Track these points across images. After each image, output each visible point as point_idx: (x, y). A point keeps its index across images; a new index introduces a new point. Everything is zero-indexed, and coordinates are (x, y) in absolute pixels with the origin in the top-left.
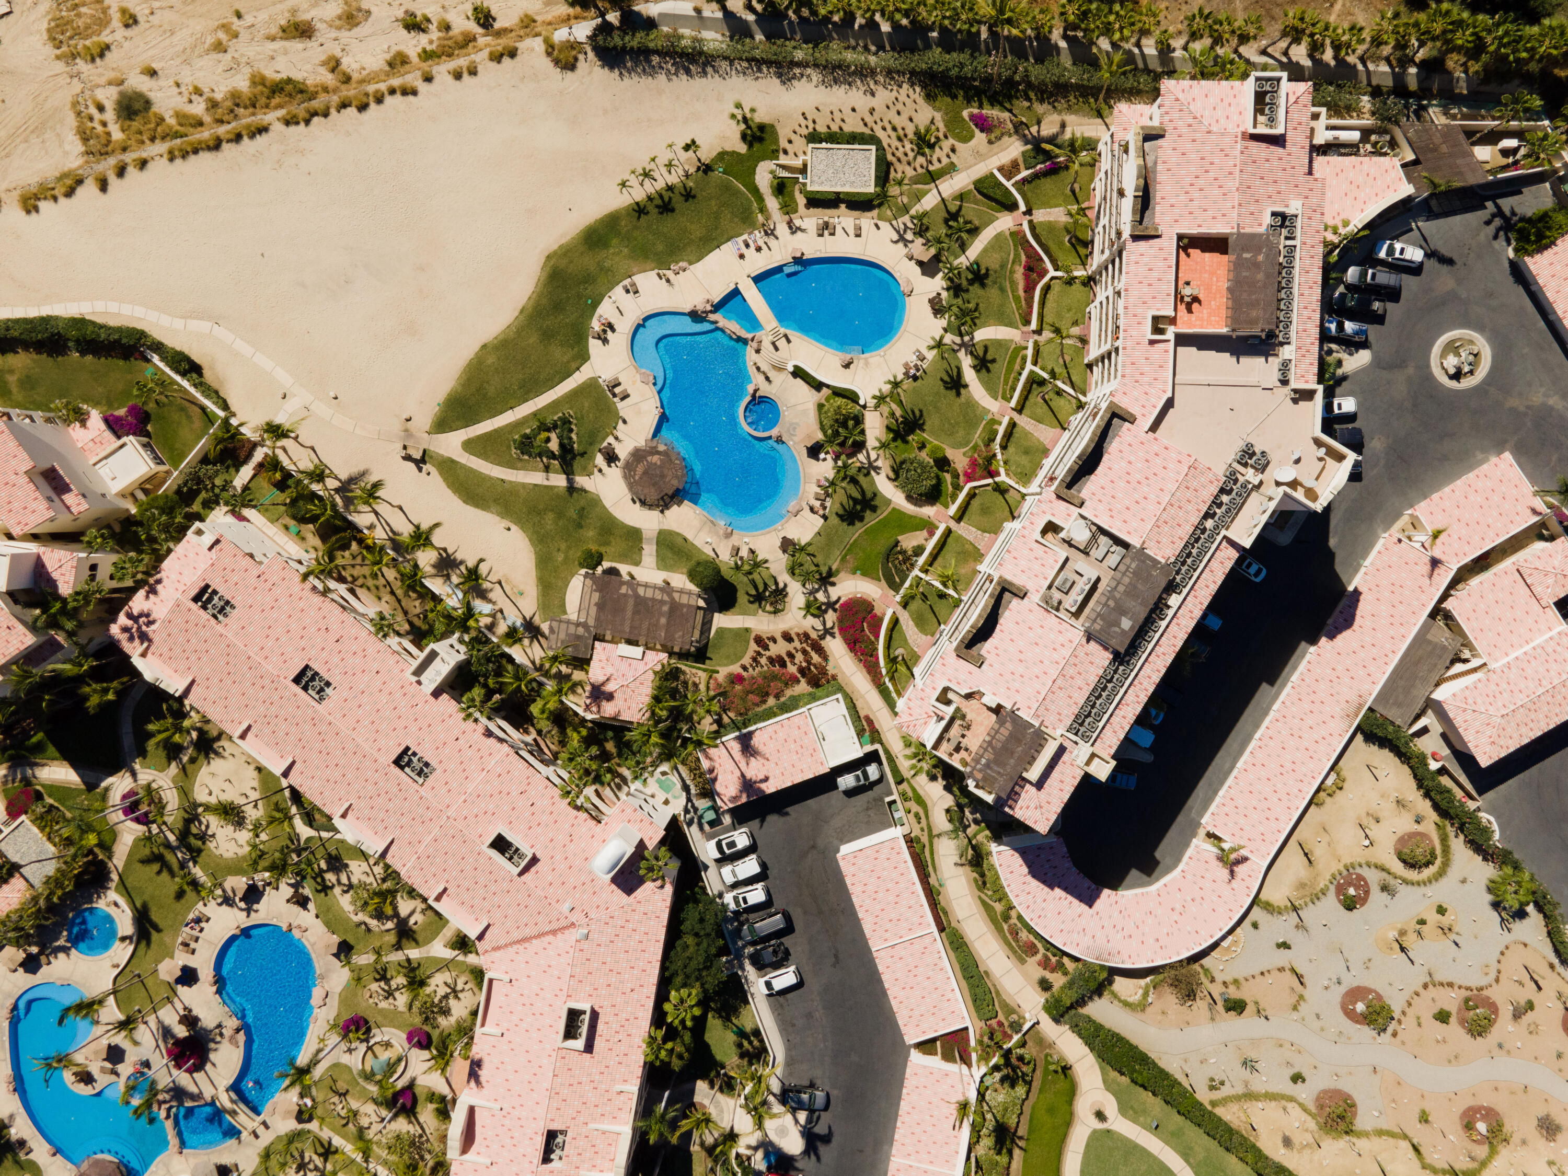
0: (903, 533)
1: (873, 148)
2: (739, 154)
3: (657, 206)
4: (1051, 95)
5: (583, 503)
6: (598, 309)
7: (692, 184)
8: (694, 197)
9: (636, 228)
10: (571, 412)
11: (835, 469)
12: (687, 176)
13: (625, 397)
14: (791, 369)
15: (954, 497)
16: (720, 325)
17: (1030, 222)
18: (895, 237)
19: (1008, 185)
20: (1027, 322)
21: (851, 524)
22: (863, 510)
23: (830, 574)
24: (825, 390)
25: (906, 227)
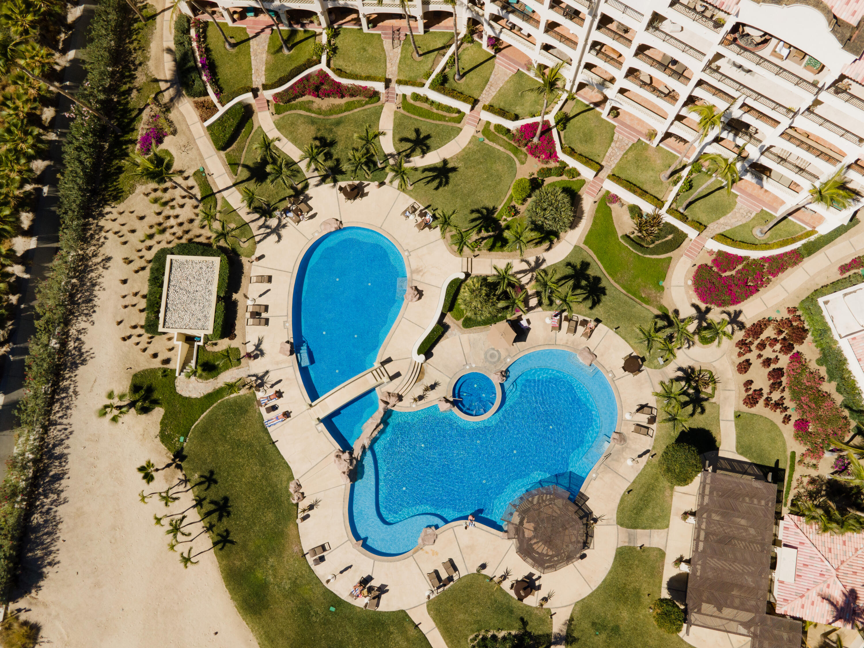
0: (614, 232)
1: (169, 257)
2: (165, 417)
3: (220, 519)
4: (126, 67)
6: (343, 598)
7: (196, 476)
9: (244, 547)
10: (471, 637)
11: (540, 309)
12: (186, 481)
13: (452, 565)
14: (422, 357)
15: (574, 173)
16: (367, 443)
17: (265, 87)
18: (274, 237)
19: (222, 110)
20: (374, 95)
21: (603, 291)
22: (587, 278)
23: (665, 317)
24: (447, 320)
25: (264, 226)
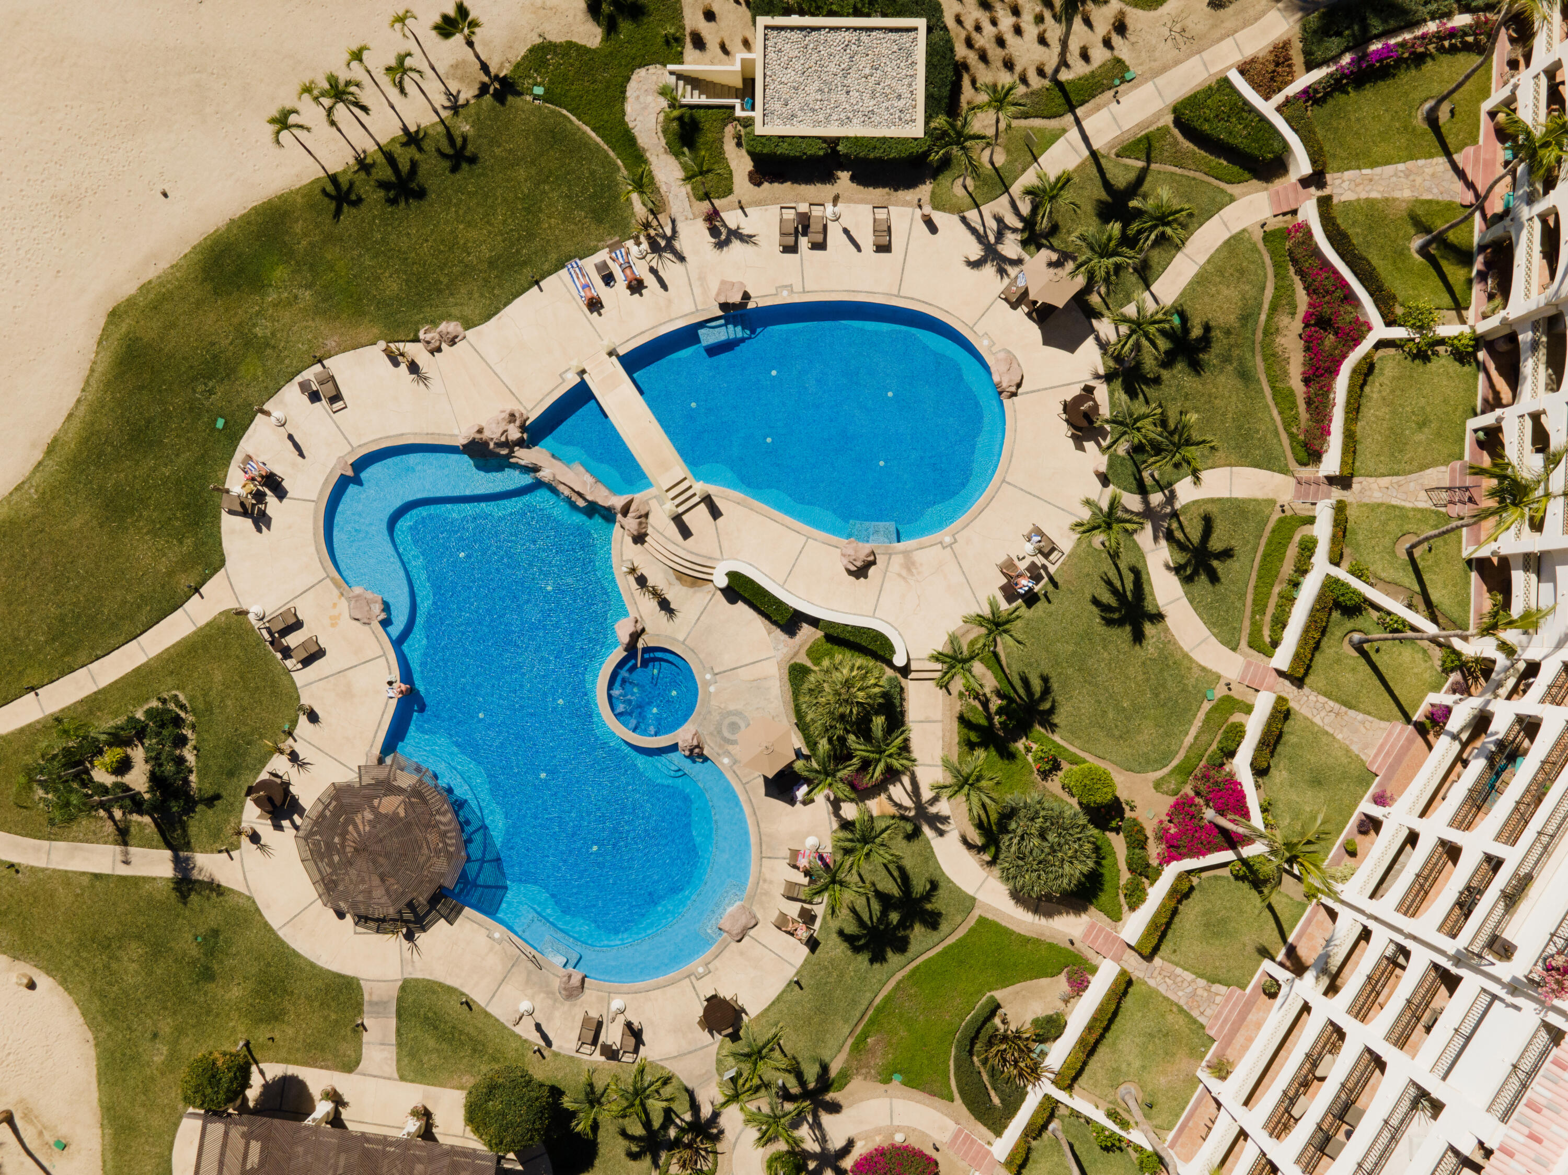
0: (1005, 982)
1: (921, 23)
2: (582, 50)
3: (383, 185)
5: (213, 918)
6: (242, 442)
7: (466, 128)
8: (473, 160)
9: (329, 239)
10: (181, 697)
11: (835, 825)
12: (455, 108)
13: (313, 655)
14: (723, 582)
15: (1135, 898)
16: (545, 474)
17: (1324, 203)
18: (975, 251)
19: (1267, 108)
20: (1313, 455)
21: (878, 957)
22: (905, 923)
23: (825, 1083)
24: (806, 629)
25: (1002, 228)
